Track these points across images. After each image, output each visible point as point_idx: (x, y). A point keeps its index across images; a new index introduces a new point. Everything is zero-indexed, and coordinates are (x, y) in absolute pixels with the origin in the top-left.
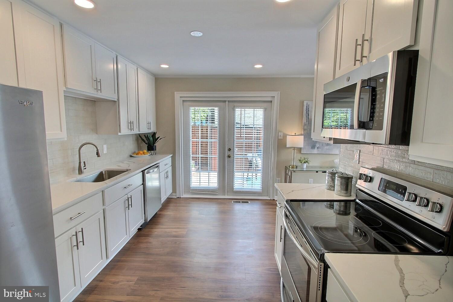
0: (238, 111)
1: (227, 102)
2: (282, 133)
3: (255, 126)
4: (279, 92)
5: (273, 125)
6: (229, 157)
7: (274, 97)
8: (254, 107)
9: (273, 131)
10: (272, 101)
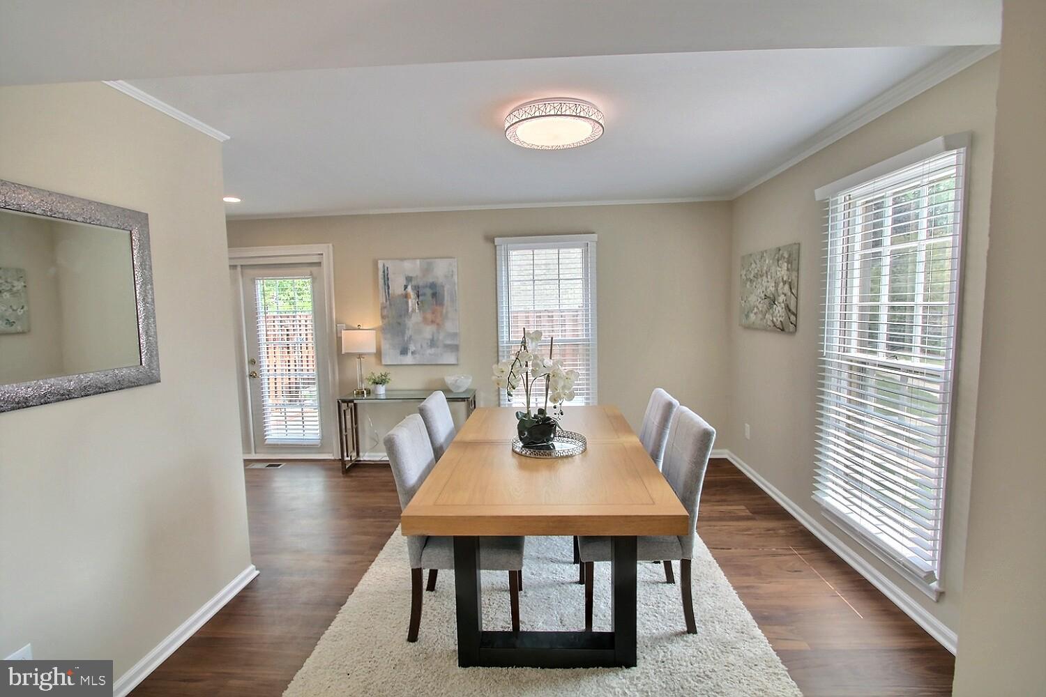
0: (258, 286)
1: (239, 269)
2: (344, 325)
4: (328, 245)
6: (253, 376)
7: (322, 254)
9: (327, 321)
10: (318, 263)
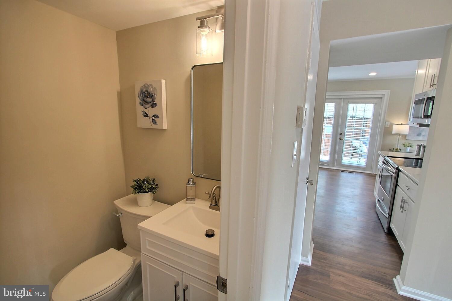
0: (351, 106)
1: (343, 99)
2: (389, 123)
3: (365, 117)
4: (390, 91)
5: (381, 116)
6: (340, 139)
7: (385, 94)
8: (365, 102)
9: (381, 121)
10: (382, 98)
